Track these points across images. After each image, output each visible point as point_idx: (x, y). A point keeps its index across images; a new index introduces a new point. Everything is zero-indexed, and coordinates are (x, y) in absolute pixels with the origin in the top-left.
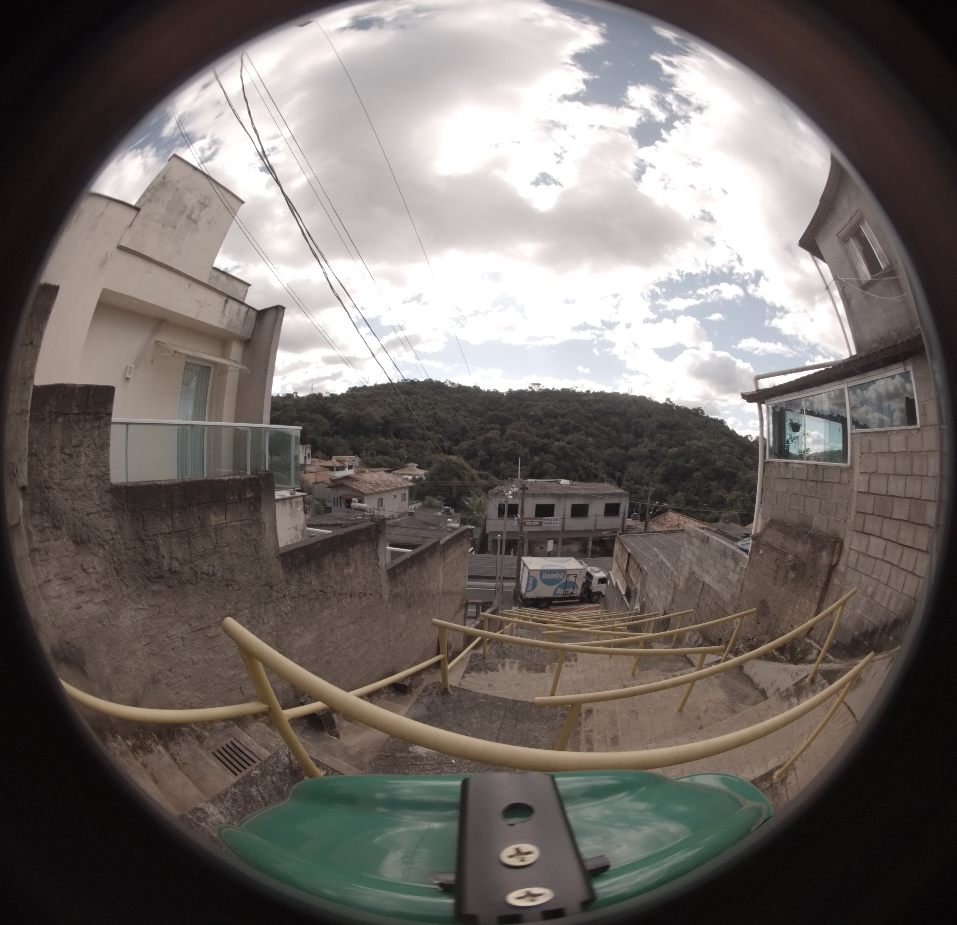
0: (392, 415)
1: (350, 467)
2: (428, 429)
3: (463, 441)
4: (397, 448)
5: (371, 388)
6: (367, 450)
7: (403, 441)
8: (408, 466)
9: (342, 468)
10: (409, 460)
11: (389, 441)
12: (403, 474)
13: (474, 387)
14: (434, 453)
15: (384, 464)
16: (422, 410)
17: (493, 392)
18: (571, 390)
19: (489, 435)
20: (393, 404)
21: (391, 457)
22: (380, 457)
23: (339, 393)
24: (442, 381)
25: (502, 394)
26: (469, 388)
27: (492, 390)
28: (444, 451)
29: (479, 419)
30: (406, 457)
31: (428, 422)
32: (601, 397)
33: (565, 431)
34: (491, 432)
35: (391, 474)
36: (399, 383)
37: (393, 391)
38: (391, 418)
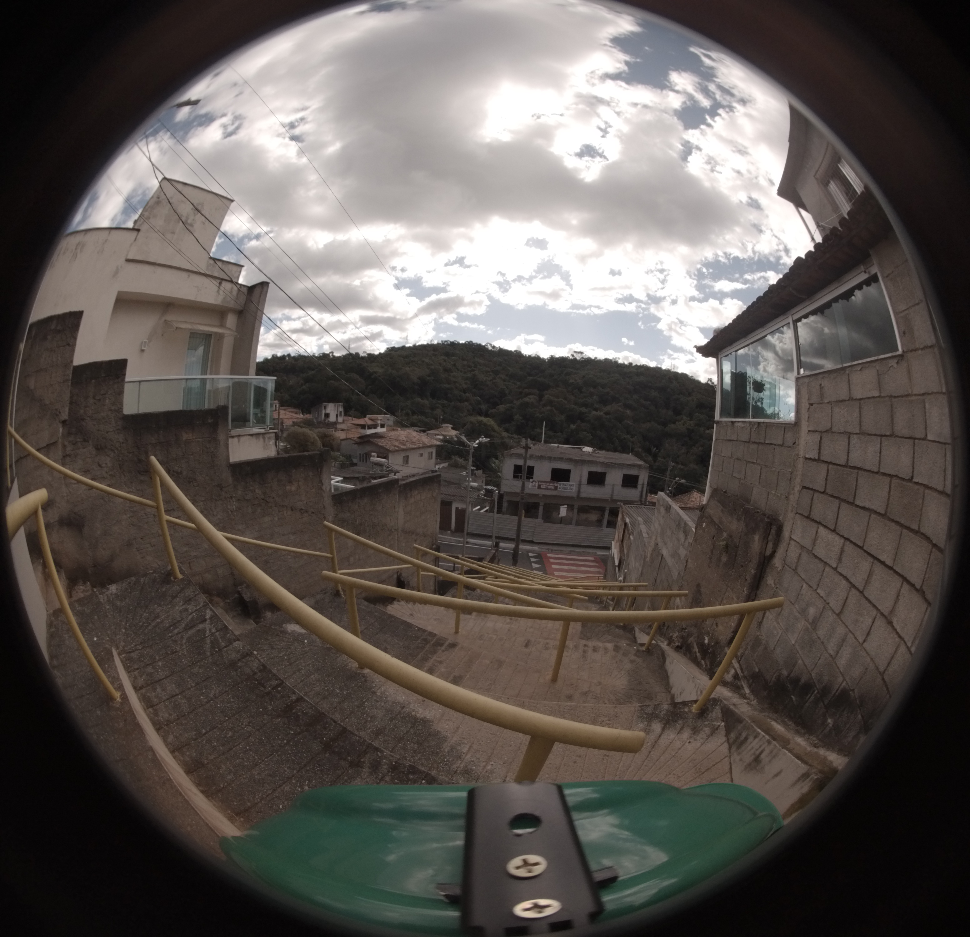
0: (429, 376)
1: (382, 426)
2: (465, 391)
3: (501, 404)
4: (433, 408)
5: (410, 348)
6: (402, 410)
7: (439, 402)
8: (442, 427)
9: (375, 427)
10: (445, 421)
11: (426, 402)
12: (436, 435)
13: (516, 351)
14: (471, 415)
15: (419, 424)
16: (461, 372)
17: (534, 358)
18: (614, 360)
19: (527, 399)
20: (432, 365)
21: (426, 418)
22: (415, 417)
24: (484, 344)
25: (543, 360)
26: (511, 352)
27: (533, 356)
28: (480, 413)
29: (519, 383)
30: (442, 417)
31: (466, 384)
32: (644, 369)
33: (604, 401)
34: (529, 396)
36: (438, 344)
37: (432, 352)
38: (428, 378)
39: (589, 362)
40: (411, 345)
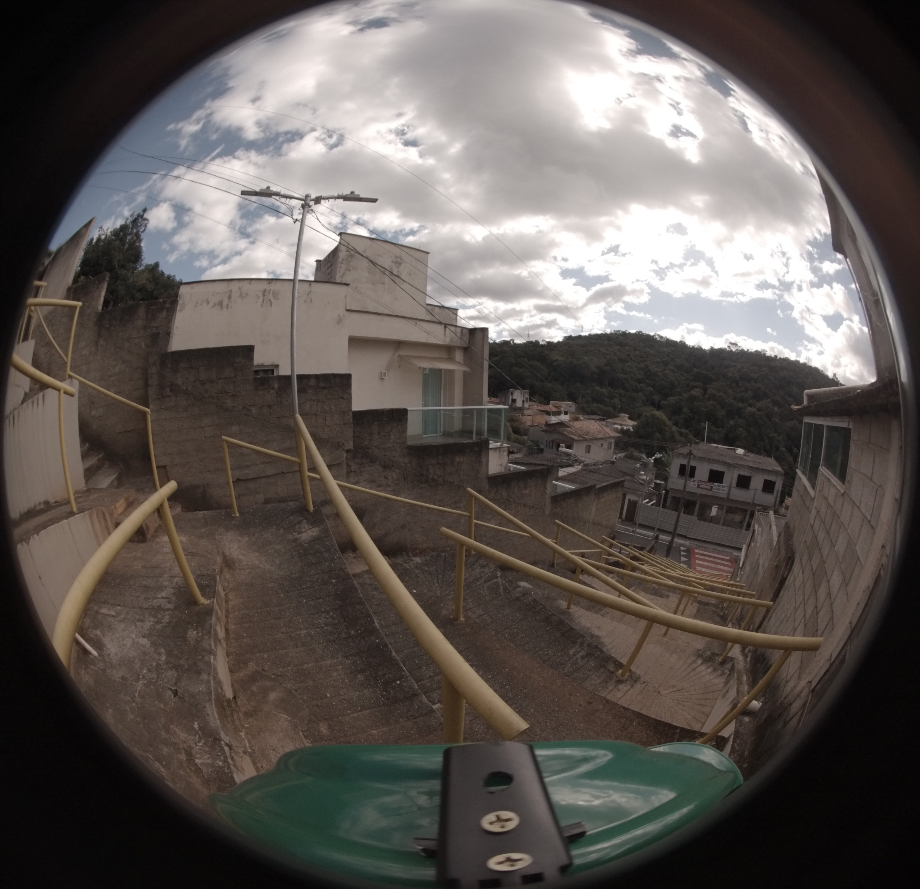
0: (606, 365)
1: (566, 413)
2: (639, 381)
3: (671, 396)
4: (611, 397)
5: (585, 337)
6: (583, 397)
7: (617, 391)
8: (620, 416)
9: (559, 414)
10: (622, 410)
11: (604, 390)
12: (613, 424)
13: (681, 341)
14: (645, 405)
15: (598, 412)
16: (635, 362)
17: (697, 348)
18: (762, 353)
19: (693, 392)
20: (608, 354)
21: (605, 406)
22: (595, 405)
23: (555, 340)
25: (705, 351)
26: (676, 342)
27: (696, 346)
28: (653, 405)
29: (685, 375)
30: (619, 406)
31: (640, 374)
32: (787, 362)
33: (756, 397)
34: (695, 389)
35: (604, 423)
36: (611, 334)
37: (607, 342)
38: (606, 368)
39: (743, 355)
40: (587, 334)
